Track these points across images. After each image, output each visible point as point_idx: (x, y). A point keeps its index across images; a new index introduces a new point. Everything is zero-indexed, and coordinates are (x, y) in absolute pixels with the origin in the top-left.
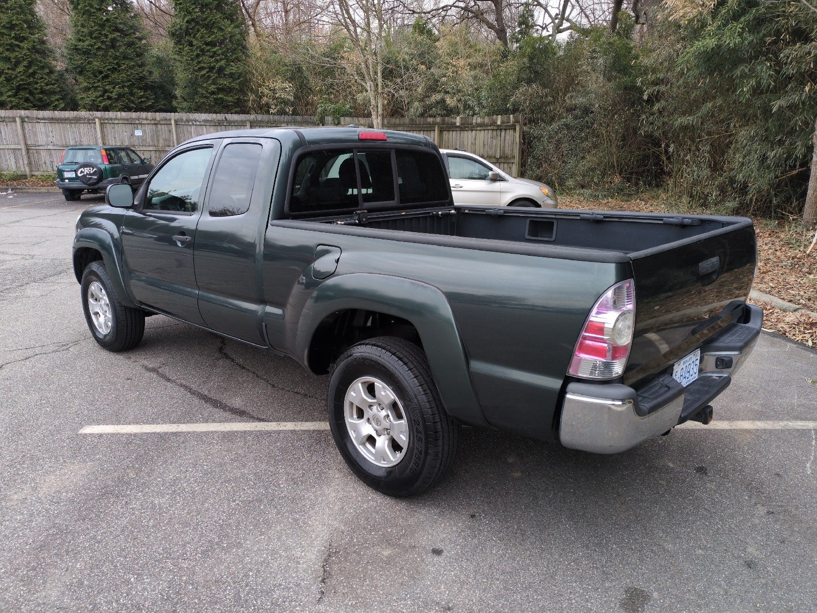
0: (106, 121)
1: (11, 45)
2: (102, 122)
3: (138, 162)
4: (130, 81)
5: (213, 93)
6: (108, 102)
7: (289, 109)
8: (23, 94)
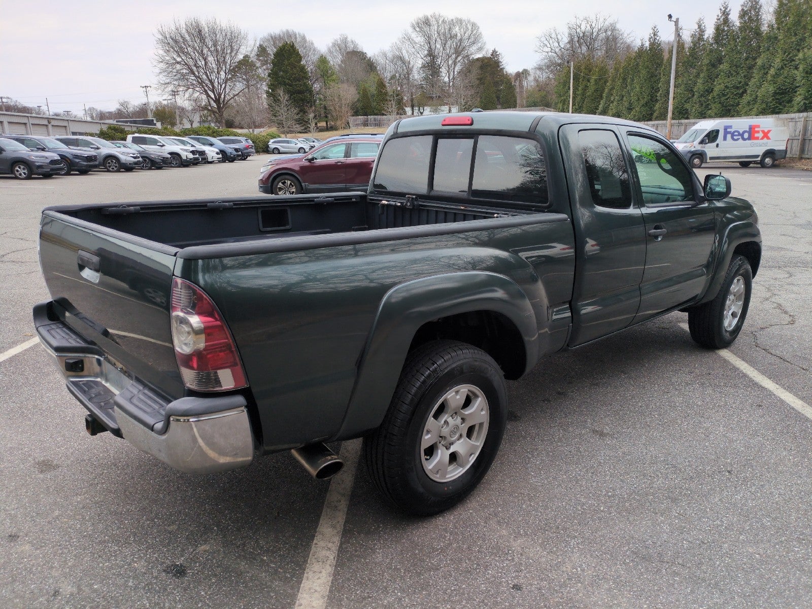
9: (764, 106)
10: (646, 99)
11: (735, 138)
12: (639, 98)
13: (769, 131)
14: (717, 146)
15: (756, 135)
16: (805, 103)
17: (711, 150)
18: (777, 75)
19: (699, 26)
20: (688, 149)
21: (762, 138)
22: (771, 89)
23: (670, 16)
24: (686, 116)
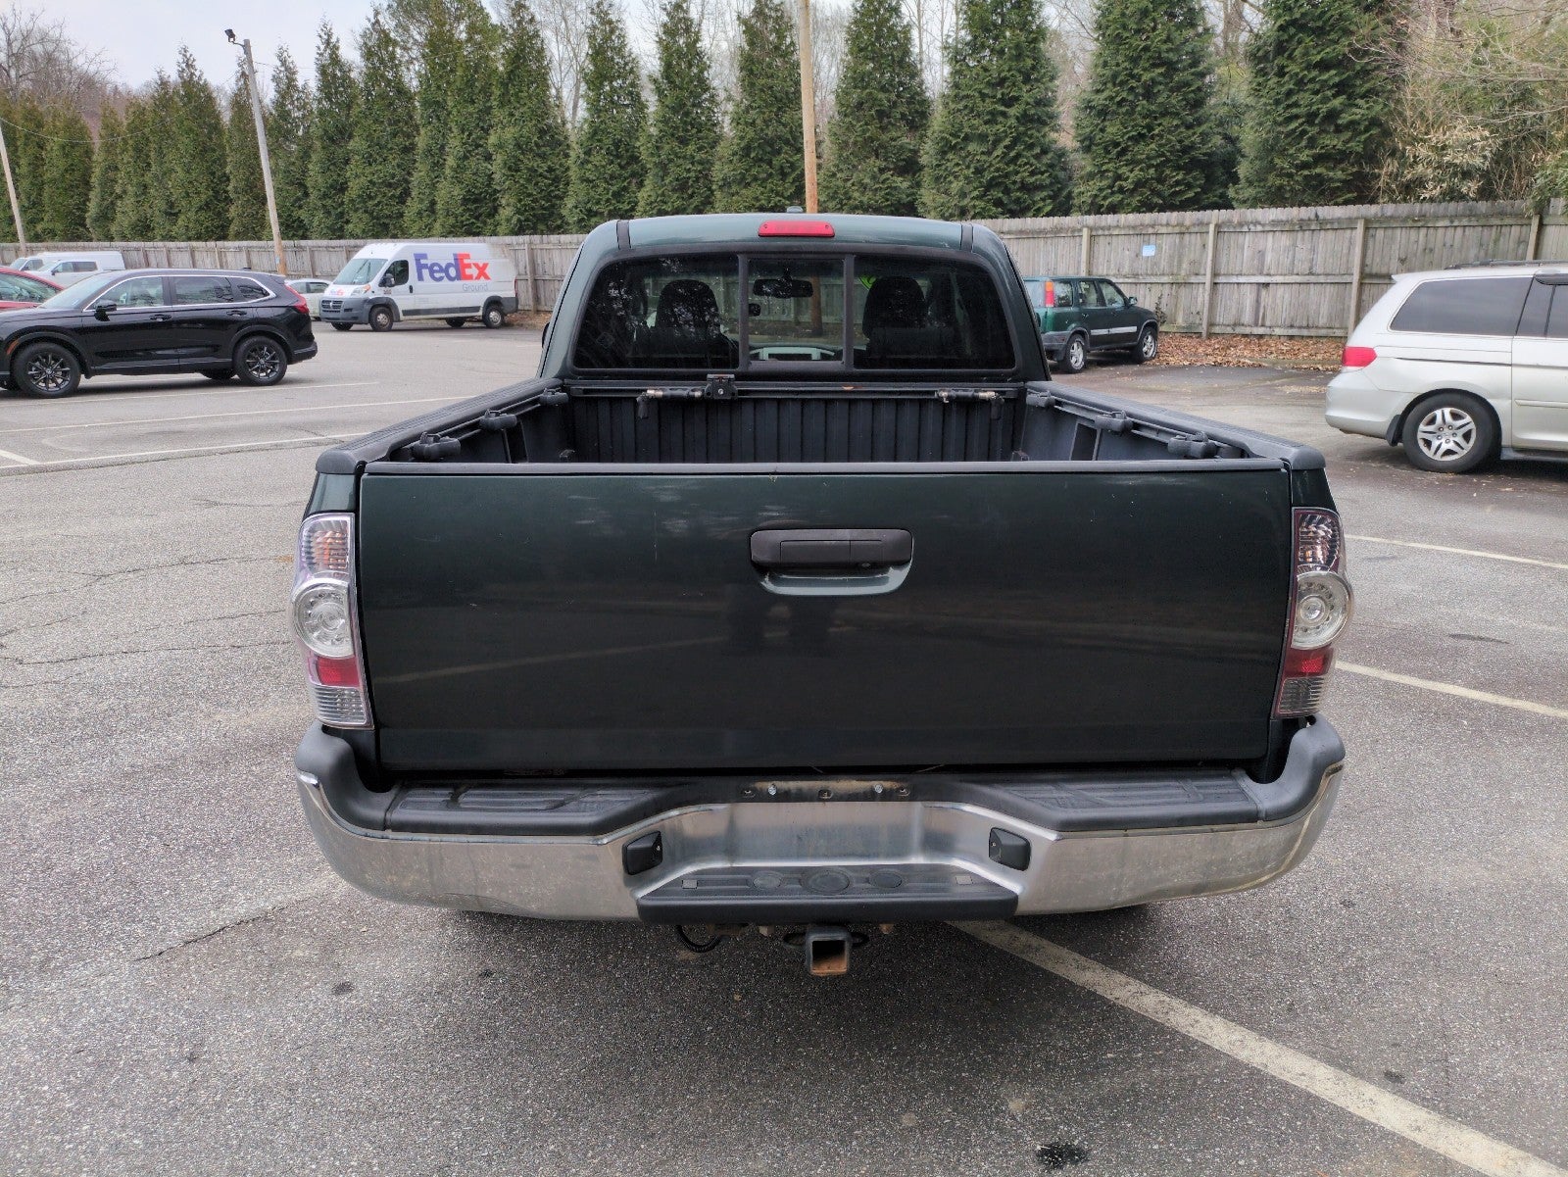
0: (1100, 232)
1: (993, 113)
2: (1094, 233)
3: (1119, 304)
4: (1163, 155)
5: (1305, 166)
6: (1118, 198)
7: (1471, 187)
8: (997, 194)
9: (452, 221)
10: (204, 197)
11: (437, 275)
12: (188, 194)
13: (485, 265)
14: (411, 288)
15: (468, 271)
16: (519, 220)
17: (402, 297)
18: (459, 169)
19: (284, 63)
20: (362, 296)
21: (478, 278)
22: (458, 192)
23: (230, 34)
24: (300, 233)
